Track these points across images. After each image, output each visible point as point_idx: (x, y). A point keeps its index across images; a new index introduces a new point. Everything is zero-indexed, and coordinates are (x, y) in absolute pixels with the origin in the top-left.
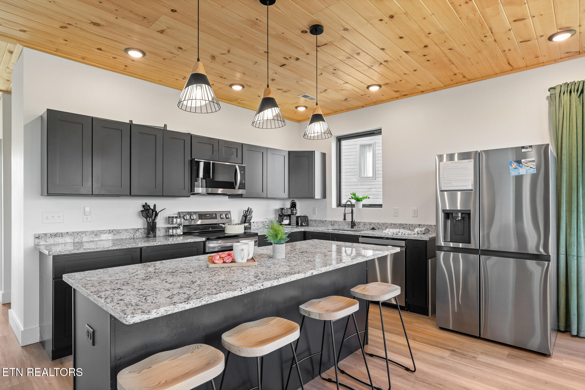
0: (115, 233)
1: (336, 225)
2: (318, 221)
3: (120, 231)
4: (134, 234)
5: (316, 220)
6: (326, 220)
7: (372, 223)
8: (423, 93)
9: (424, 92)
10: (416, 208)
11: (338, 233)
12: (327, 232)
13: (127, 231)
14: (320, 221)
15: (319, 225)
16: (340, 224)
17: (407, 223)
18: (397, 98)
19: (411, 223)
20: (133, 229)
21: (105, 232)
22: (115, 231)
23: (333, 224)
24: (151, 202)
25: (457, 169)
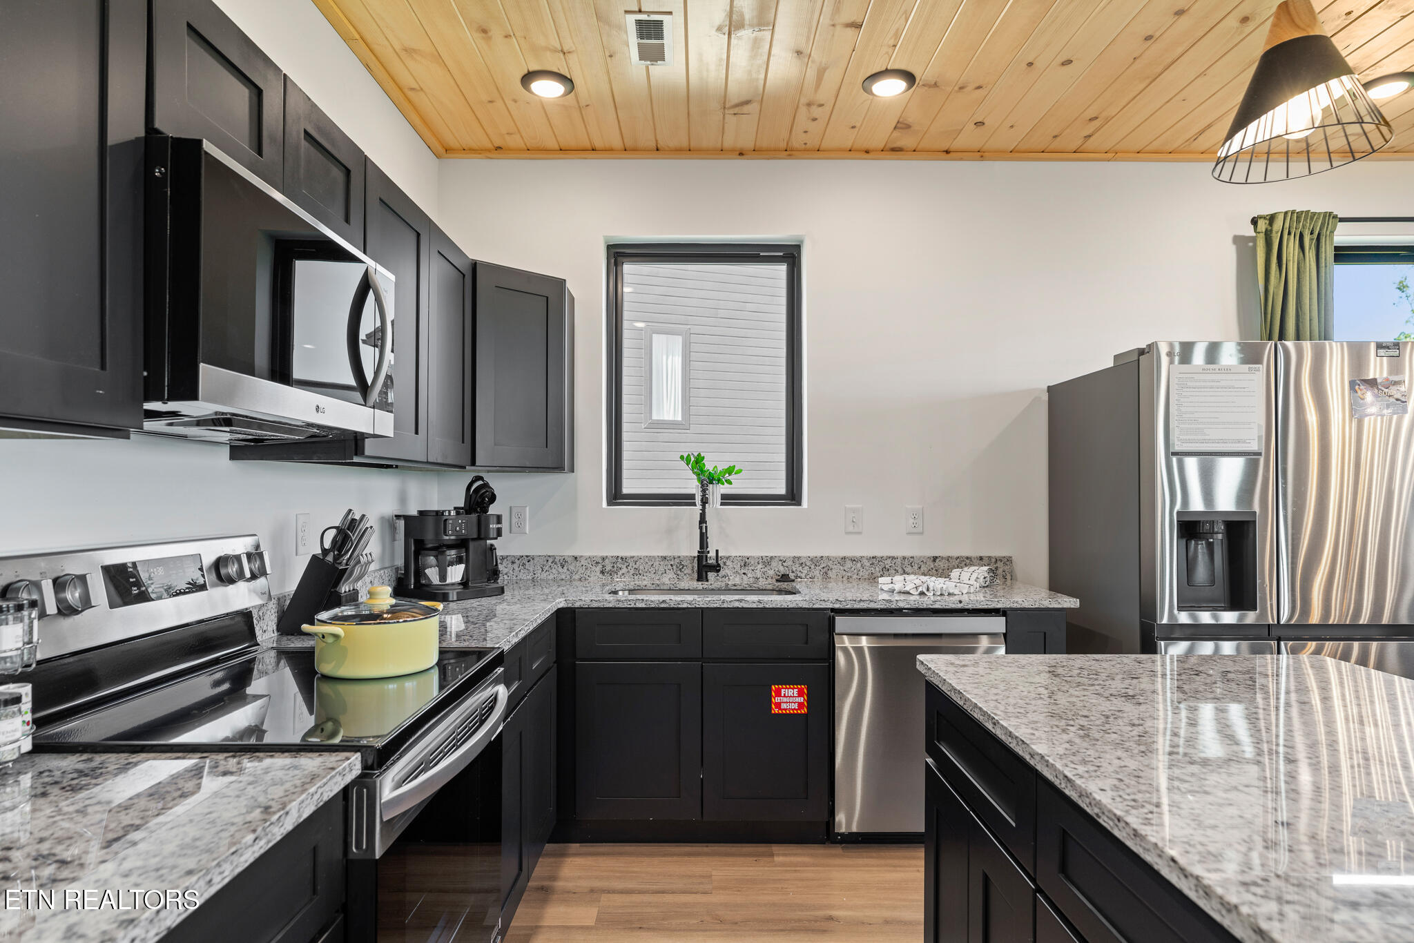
1: (624, 570)
2: (536, 559)
5: (529, 559)
6: (576, 554)
7: (772, 557)
8: (949, 156)
9: (951, 154)
10: (921, 507)
11: (737, 605)
12: (685, 606)
14: (551, 560)
15: (544, 575)
16: (641, 567)
17: (895, 554)
18: (867, 152)
19: (908, 554)
23: (608, 568)
25: (1219, 390)
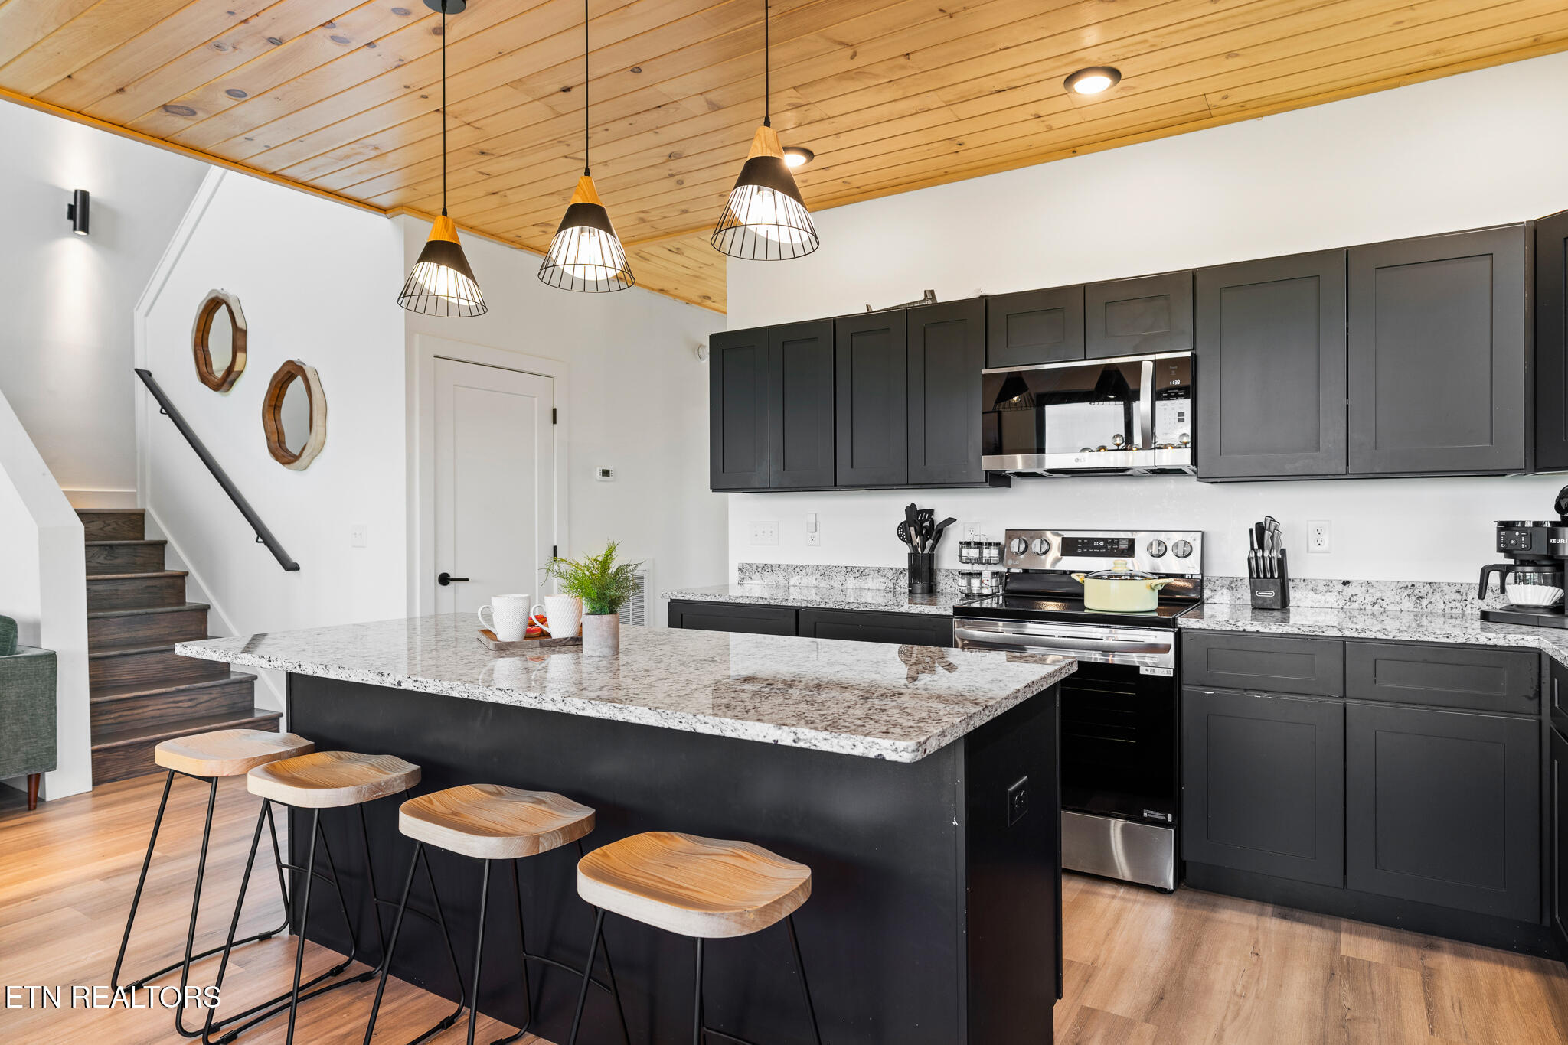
0: (857, 575)
3: (867, 572)
4: (895, 582)
13: (881, 573)
20: (892, 569)
21: (839, 569)
22: (856, 570)
24: (924, 500)
